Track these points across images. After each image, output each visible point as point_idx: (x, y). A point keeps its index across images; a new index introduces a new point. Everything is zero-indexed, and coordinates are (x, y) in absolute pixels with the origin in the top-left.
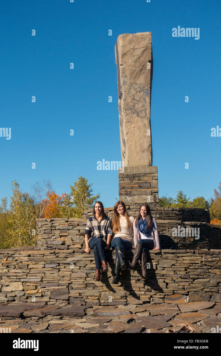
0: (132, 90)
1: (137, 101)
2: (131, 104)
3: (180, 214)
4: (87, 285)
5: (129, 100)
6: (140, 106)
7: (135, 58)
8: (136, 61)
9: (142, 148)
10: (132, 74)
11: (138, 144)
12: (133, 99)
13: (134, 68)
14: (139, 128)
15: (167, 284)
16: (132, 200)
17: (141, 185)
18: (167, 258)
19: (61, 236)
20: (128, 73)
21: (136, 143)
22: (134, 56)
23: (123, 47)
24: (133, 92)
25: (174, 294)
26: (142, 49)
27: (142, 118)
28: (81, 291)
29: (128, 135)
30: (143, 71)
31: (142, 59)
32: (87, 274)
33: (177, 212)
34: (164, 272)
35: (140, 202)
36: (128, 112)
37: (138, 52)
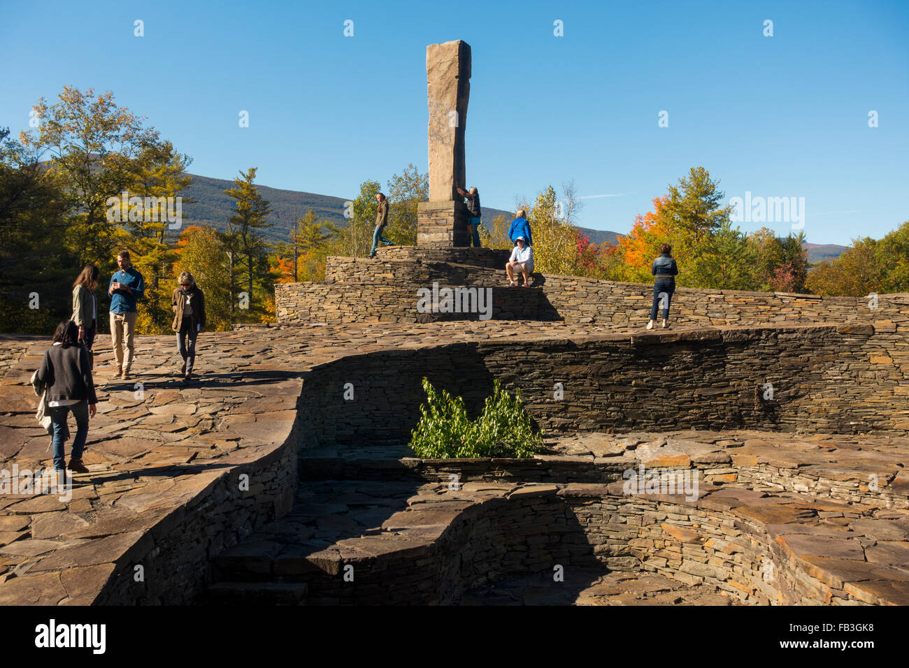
0: (438, 112)
1: (443, 125)
2: (436, 129)
3: (449, 254)
4: (319, 308)
5: (435, 124)
6: (445, 130)
7: (442, 74)
8: (442, 78)
9: (443, 180)
10: (438, 92)
11: (440, 176)
12: (439, 123)
13: (440, 87)
14: (443, 157)
15: (367, 308)
16: (429, 238)
17: (438, 222)
18: (368, 289)
19: (333, 273)
20: (434, 92)
21: (438, 174)
22: (440, 72)
23: (430, 61)
24: (439, 115)
25: (371, 315)
26: (449, 63)
27: (446, 145)
28: (316, 313)
29: (432, 165)
30: (449, 89)
31: (448, 75)
32: (319, 300)
33: (445, 252)
34: (366, 299)
35: (436, 240)
36: (432, 138)
37: (444, 67)
